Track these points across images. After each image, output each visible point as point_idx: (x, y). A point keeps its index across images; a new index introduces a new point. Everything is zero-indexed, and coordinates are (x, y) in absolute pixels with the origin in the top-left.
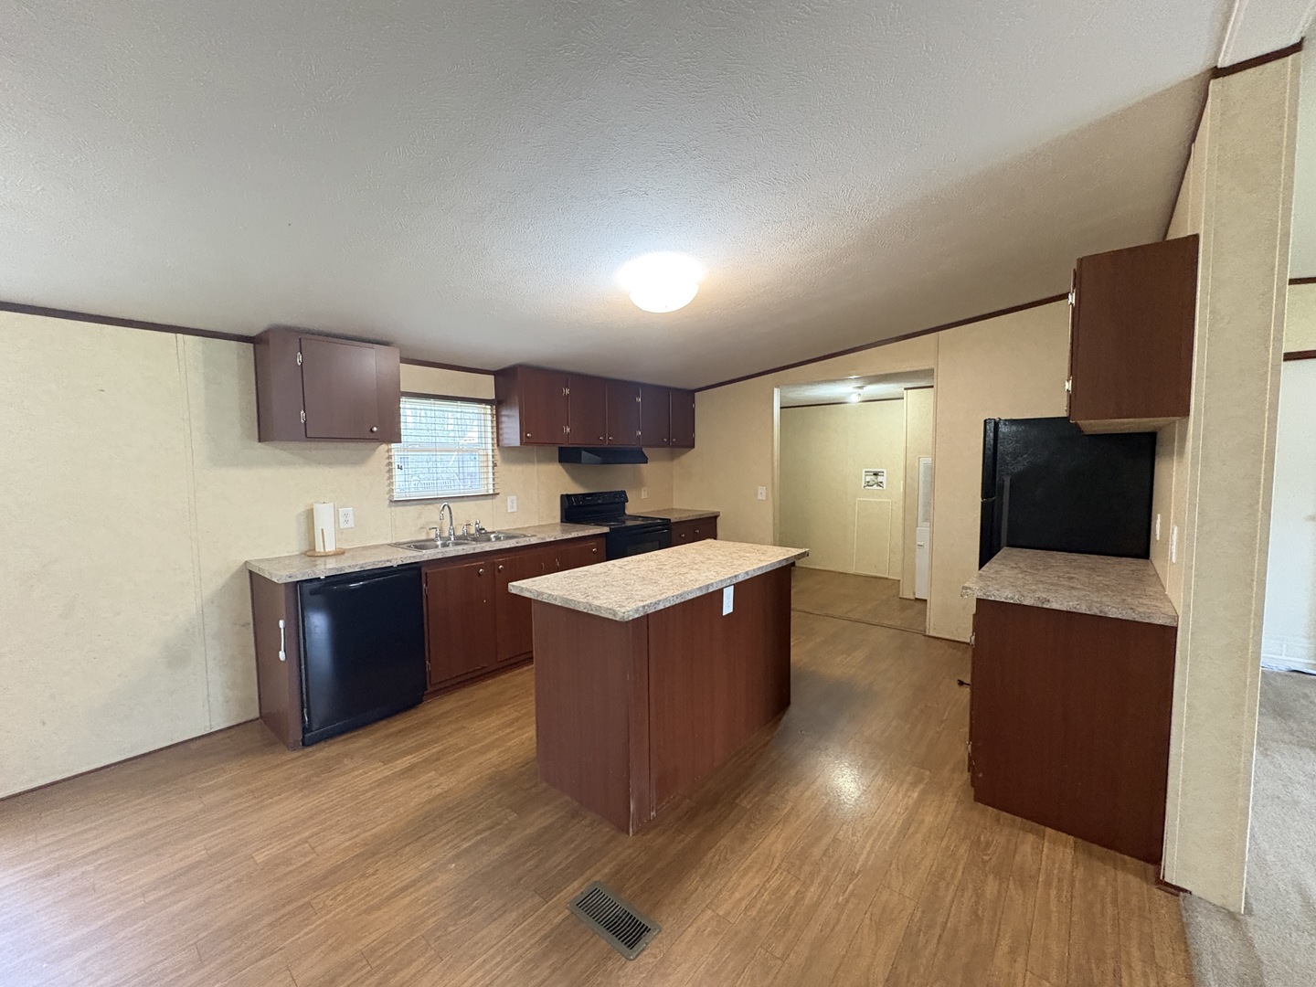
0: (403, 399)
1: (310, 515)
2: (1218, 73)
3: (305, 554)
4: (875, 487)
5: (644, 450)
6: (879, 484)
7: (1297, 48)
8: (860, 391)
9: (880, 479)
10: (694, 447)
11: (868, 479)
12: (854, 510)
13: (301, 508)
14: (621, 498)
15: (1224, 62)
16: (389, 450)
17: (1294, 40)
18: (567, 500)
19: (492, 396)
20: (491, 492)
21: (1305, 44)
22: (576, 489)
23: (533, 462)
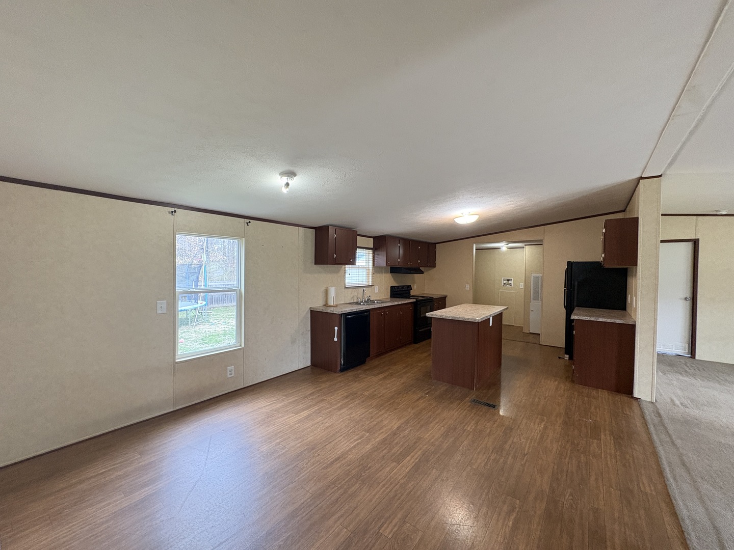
0: (358, 249)
1: (327, 292)
2: (642, 178)
3: (325, 305)
4: (508, 286)
5: (421, 268)
6: (510, 284)
7: (660, 176)
8: (507, 245)
9: (510, 282)
10: (435, 267)
11: (505, 282)
12: (498, 296)
13: (324, 288)
14: (409, 288)
15: (643, 176)
16: (345, 268)
17: (659, 174)
18: (393, 289)
19: (372, 246)
20: (371, 284)
21: (663, 176)
22: (395, 284)
23: (382, 273)
